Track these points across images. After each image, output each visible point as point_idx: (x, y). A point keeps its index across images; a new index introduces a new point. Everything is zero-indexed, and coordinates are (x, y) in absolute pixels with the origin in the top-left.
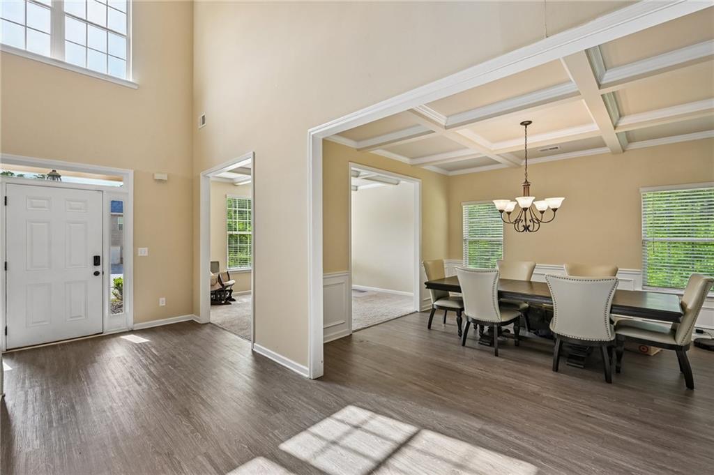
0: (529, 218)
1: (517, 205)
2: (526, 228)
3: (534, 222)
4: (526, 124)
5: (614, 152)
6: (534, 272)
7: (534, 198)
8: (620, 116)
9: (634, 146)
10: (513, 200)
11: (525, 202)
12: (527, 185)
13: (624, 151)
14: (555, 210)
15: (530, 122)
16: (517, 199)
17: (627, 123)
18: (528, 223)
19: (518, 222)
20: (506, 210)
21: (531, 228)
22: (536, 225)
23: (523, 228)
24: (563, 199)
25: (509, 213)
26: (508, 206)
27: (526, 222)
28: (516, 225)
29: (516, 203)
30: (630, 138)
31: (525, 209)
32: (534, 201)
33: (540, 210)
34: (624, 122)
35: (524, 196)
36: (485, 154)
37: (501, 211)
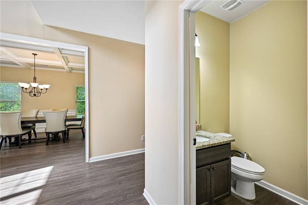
0: (36, 91)
1: (31, 86)
2: (35, 95)
3: (38, 93)
4: (35, 55)
5: (67, 72)
6: (38, 114)
7: (38, 84)
8: (68, 62)
9: (73, 71)
10: (29, 83)
11: (34, 85)
12: (35, 79)
13: (71, 72)
14: (47, 89)
15: (36, 55)
16: (31, 83)
17: (71, 64)
18: (36, 93)
19: (31, 93)
20: (25, 87)
21: (37, 95)
22: (39, 94)
23: (33, 95)
24: (50, 85)
25: (26, 89)
26: (26, 86)
27: (35, 93)
28: (30, 94)
29: (30, 85)
30: (72, 69)
31: (34, 88)
32: (38, 85)
33: (40, 88)
34: (69, 64)
35: (34, 82)
36: (11, 60)
37: (23, 88)
